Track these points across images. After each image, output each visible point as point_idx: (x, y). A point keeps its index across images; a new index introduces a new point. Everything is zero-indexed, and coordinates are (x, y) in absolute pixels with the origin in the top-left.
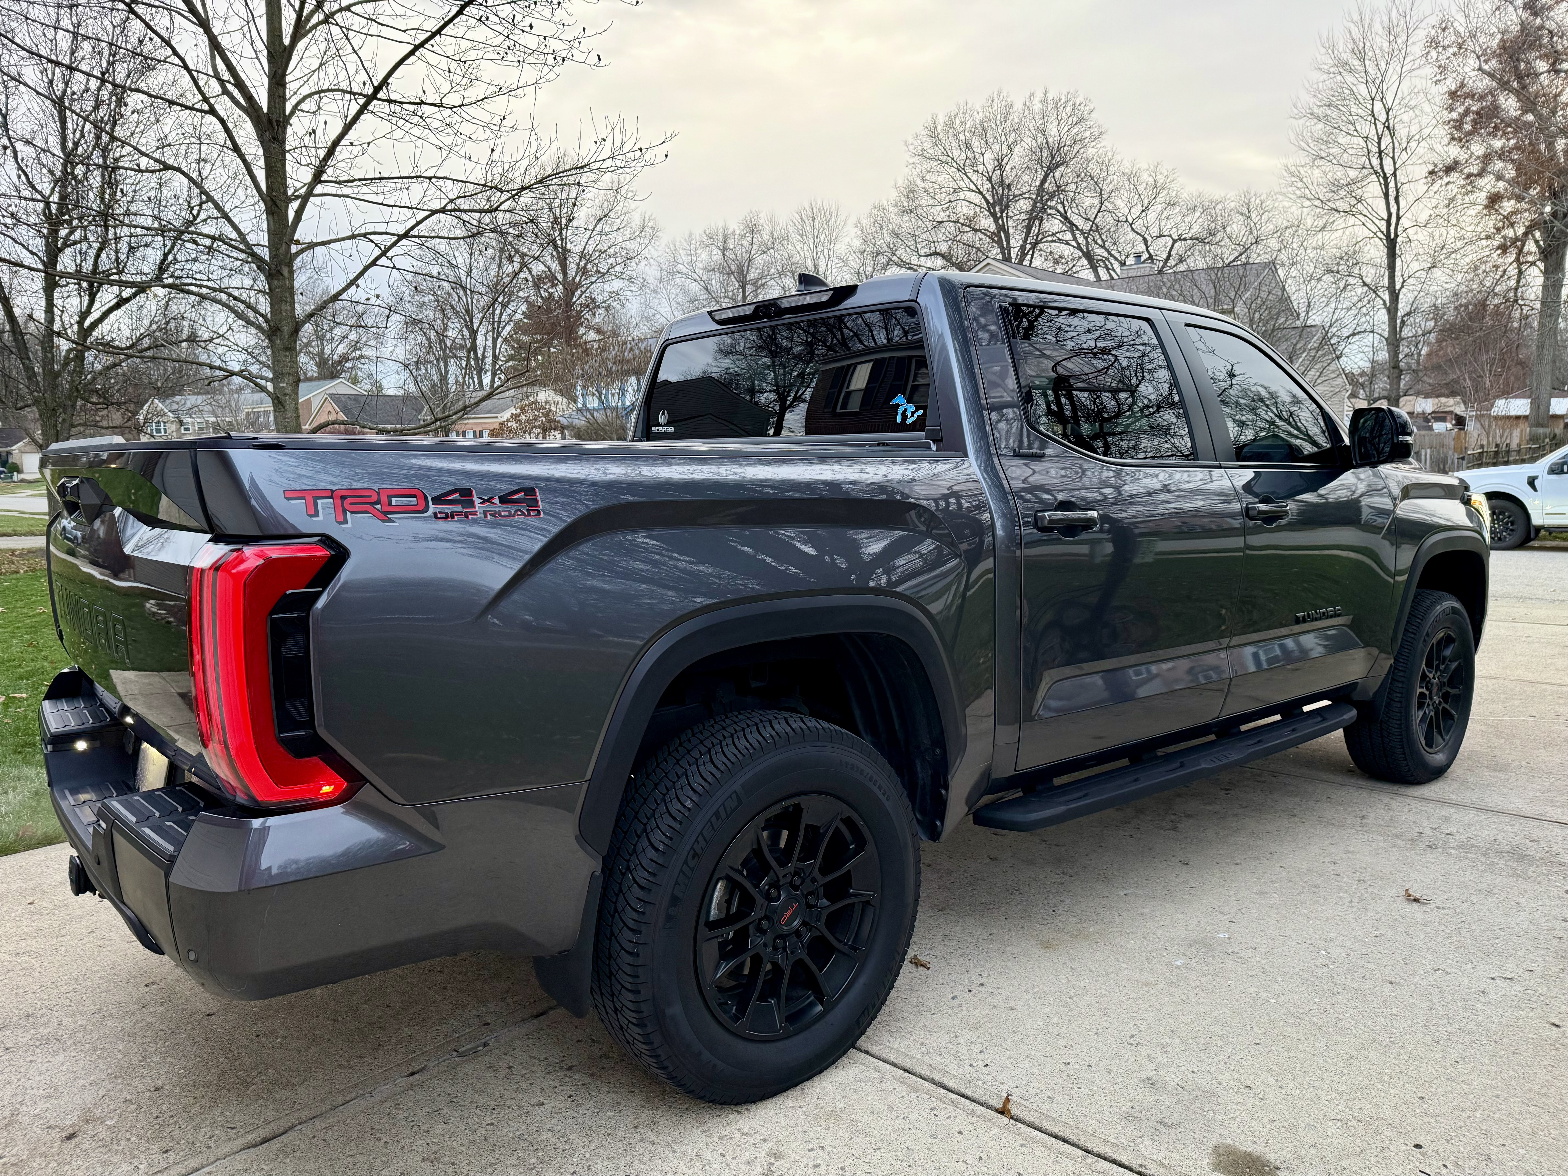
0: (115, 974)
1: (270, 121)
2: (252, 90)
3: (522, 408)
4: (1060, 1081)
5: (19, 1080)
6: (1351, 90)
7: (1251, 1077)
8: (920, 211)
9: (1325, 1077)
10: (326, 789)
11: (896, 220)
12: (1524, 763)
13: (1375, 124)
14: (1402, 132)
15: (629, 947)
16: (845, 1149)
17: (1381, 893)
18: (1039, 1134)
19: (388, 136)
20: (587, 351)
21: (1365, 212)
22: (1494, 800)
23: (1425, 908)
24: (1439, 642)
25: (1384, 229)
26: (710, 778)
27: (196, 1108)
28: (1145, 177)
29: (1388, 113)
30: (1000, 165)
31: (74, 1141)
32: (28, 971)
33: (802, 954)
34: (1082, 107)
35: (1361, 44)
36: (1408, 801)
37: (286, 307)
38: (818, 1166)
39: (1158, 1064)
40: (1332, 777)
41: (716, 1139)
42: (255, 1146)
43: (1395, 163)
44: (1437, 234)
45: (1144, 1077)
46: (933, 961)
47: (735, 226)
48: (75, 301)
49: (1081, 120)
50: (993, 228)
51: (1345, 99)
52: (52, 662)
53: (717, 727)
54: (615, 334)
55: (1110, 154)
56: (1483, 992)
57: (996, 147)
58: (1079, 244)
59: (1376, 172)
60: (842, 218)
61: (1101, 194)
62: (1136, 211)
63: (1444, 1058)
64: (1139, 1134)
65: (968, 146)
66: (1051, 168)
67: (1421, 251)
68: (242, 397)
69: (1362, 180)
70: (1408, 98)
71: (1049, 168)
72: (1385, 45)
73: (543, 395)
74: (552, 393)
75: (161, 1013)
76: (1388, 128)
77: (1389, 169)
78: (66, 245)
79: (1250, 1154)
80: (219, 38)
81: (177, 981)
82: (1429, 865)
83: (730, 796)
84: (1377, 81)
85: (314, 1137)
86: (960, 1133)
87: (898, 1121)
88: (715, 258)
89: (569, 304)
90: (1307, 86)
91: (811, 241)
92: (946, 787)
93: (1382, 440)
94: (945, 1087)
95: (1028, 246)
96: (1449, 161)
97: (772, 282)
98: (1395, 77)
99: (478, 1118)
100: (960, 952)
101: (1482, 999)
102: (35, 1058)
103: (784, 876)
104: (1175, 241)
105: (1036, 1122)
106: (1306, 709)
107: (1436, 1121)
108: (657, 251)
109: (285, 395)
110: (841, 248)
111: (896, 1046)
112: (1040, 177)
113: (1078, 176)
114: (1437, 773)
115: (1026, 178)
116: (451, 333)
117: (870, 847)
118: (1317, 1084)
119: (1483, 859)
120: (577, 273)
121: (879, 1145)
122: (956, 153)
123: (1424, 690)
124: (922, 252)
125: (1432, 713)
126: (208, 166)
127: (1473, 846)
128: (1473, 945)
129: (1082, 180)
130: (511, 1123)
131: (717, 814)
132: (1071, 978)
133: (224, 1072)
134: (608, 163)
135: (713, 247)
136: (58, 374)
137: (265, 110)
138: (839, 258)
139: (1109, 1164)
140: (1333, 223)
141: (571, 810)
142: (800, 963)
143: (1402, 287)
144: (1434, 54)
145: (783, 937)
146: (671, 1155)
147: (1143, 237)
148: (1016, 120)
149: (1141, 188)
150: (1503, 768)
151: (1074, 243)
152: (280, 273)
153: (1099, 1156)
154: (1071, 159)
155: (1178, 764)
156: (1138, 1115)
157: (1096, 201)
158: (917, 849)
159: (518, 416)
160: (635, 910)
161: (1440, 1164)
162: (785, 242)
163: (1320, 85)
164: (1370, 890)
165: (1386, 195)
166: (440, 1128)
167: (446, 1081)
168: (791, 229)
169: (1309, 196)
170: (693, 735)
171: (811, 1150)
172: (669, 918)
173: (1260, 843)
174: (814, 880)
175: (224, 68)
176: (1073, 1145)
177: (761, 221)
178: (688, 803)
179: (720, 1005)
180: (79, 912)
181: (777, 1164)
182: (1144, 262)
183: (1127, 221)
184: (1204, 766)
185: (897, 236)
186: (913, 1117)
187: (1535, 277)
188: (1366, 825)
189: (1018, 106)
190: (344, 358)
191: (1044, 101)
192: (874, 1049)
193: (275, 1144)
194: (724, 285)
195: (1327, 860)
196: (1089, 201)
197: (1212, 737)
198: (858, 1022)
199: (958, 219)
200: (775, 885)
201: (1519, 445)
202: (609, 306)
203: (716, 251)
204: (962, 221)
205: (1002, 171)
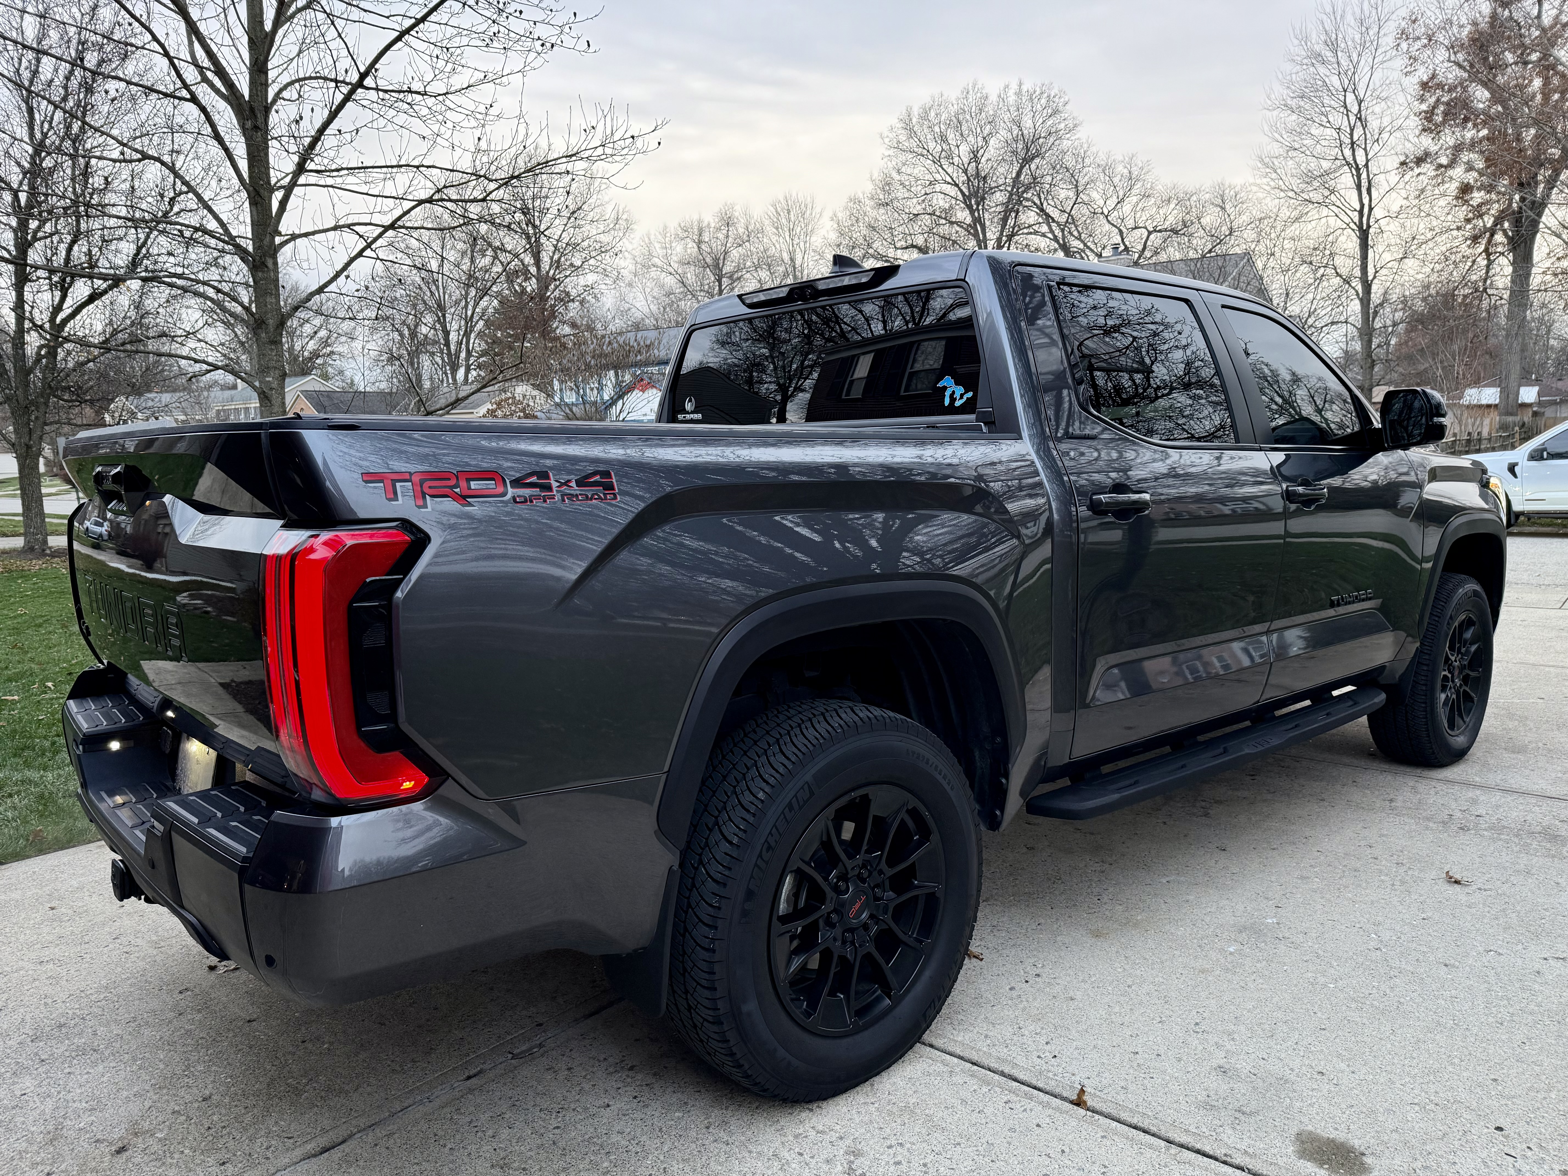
0: (146, 981)
1: (252, 109)
2: (233, 77)
3: (499, 404)
4: (1131, 1071)
5: (59, 1093)
6: (1324, 81)
7: (1322, 1063)
8: (896, 204)
9: (1396, 1061)
10: (407, 785)
11: (872, 213)
12: (1540, 745)
13: (1347, 115)
14: (1374, 124)
15: (705, 943)
16: (925, 1145)
17: (1421, 875)
18: (1119, 1125)
19: (370, 125)
20: (564, 346)
21: (1338, 203)
22: (1516, 781)
23: (1467, 890)
24: (1461, 625)
25: (1356, 220)
26: (781, 769)
27: (248, 1118)
28: (1120, 169)
29: (1360, 106)
30: (975, 156)
31: (125, 1155)
32: (54, 980)
33: (870, 947)
34: (1056, 99)
35: (1334, 36)
36: (1433, 783)
37: (271, 300)
38: (898, 1163)
39: (1227, 1051)
40: (1356, 762)
41: (791, 1138)
42: (315, 1156)
43: (1367, 155)
44: (1408, 224)
45: (1215, 1065)
46: (985, 952)
47: (710, 219)
48: (47, 296)
49: (1056, 112)
50: (969, 220)
51: (1318, 90)
52: (40, 664)
53: (781, 717)
54: (590, 328)
55: (1085, 146)
56: (1538, 973)
57: (971, 139)
58: (1055, 237)
59: (1348, 164)
60: (817, 210)
61: (1076, 186)
62: (1111, 203)
63: (1510, 1040)
64: (1220, 1123)
65: (944, 139)
66: (1027, 161)
67: (1393, 242)
68: (212, 395)
69: (1335, 171)
70: (1380, 90)
71: (1024, 159)
72: (1357, 37)
73: (522, 390)
74: (529, 388)
75: (200, 1021)
76: (1360, 119)
77: (1361, 160)
78: (35, 239)
79: (1333, 1141)
80: (198, 24)
81: (212, 987)
82: (1464, 847)
83: (802, 788)
84: (1350, 73)
85: (376, 1145)
86: (1038, 1125)
87: (975, 1114)
88: (689, 251)
89: (543, 298)
90: (1280, 76)
91: (787, 234)
92: (1007, 776)
93: (1411, 422)
94: (1016, 1080)
95: (1004, 239)
96: (1420, 153)
97: (748, 275)
98: (1367, 68)
99: (544, 1120)
100: (1011, 942)
101: (1538, 980)
102: (73, 1070)
103: (853, 869)
104: (1150, 233)
105: (1114, 1113)
106: (1335, 693)
107: (1513, 1103)
108: (632, 245)
109: (271, 389)
110: (817, 241)
111: (960, 1039)
112: (1016, 167)
113: (1054, 168)
114: (1458, 755)
115: (1001, 170)
116: (424, 330)
117: (935, 837)
118: (1388, 1068)
119: (1516, 840)
120: (551, 266)
121: (958, 1140)
122: (931, 145)
123: (1446, 673)
124: (898, 245)
125: (1454, 696)
126: (182, 157)
127: (1504, 827)
128: (1520, 926)
129: (1057, 172)
130: (578, 1126)
131: (790, 806)
132: (1127, 967)
133: (273, 1080)
134: (600, 151)
135: (688, 240)
136: (31, 371)
137: (247, 98)
138: (814, 251)
139: (1194, 1155)
140: (1307, 213)
141: (651, 803)
142: (868, 956)
143: (1375, 277)
144: (1404, 46)
145: (852, 930)
146: (747, 1155)
147: (1118, 229)
148: (991, 112)
149: (1116, 180)
150: (1520, 750)
151: (1050, 235)
152: (264, 264)
153: (1182, 1146)
154: (1045, 153)
155: (1221, 750)
156: (1216, 1104)
157: (1072, 194)
158: (979, 840)
159: (494, 411)
160: (711, 905)
161: (1524, 1146)
162: (760, 235)
163: (1294, 76)
164: (1410, 873)
165: (1359, 187)
166: (505, 1133)
167: (505, 1084)
168: (767, 222)
169: (1283, 187)
170: (758, 726)
171: (890, 1147)
172: (745, 913)
173: (1293, 827)
174: (881, 872)
175: (204, 55)
176: (1154, 1135)
177: (736, 214)
178: (761, 795)
179: (792, 1000)
180: (100, 918)
181: (857, 1162)
182: (1120, 254)
183: (1102, 213)
184: (1247, 751)
185: (874, 229)
186: (989, 1111)
187: (1504, 268)
188: (1396, 808)
189: (993, 98)
190: (316, 355)
191: (1019, 94)
192: (938, 1043)
193: (336, 1154)
194: (701, 278)
195: (1363, 843)
196: (1064, 193)
197: (1248, 723)
198: (924, 1015)
199: (934, 211)
200: (843, 877)
201: (1490, 434)
202: (584, 299)
203: (691, 244)
204: (938, 213)
205: (978, 163)
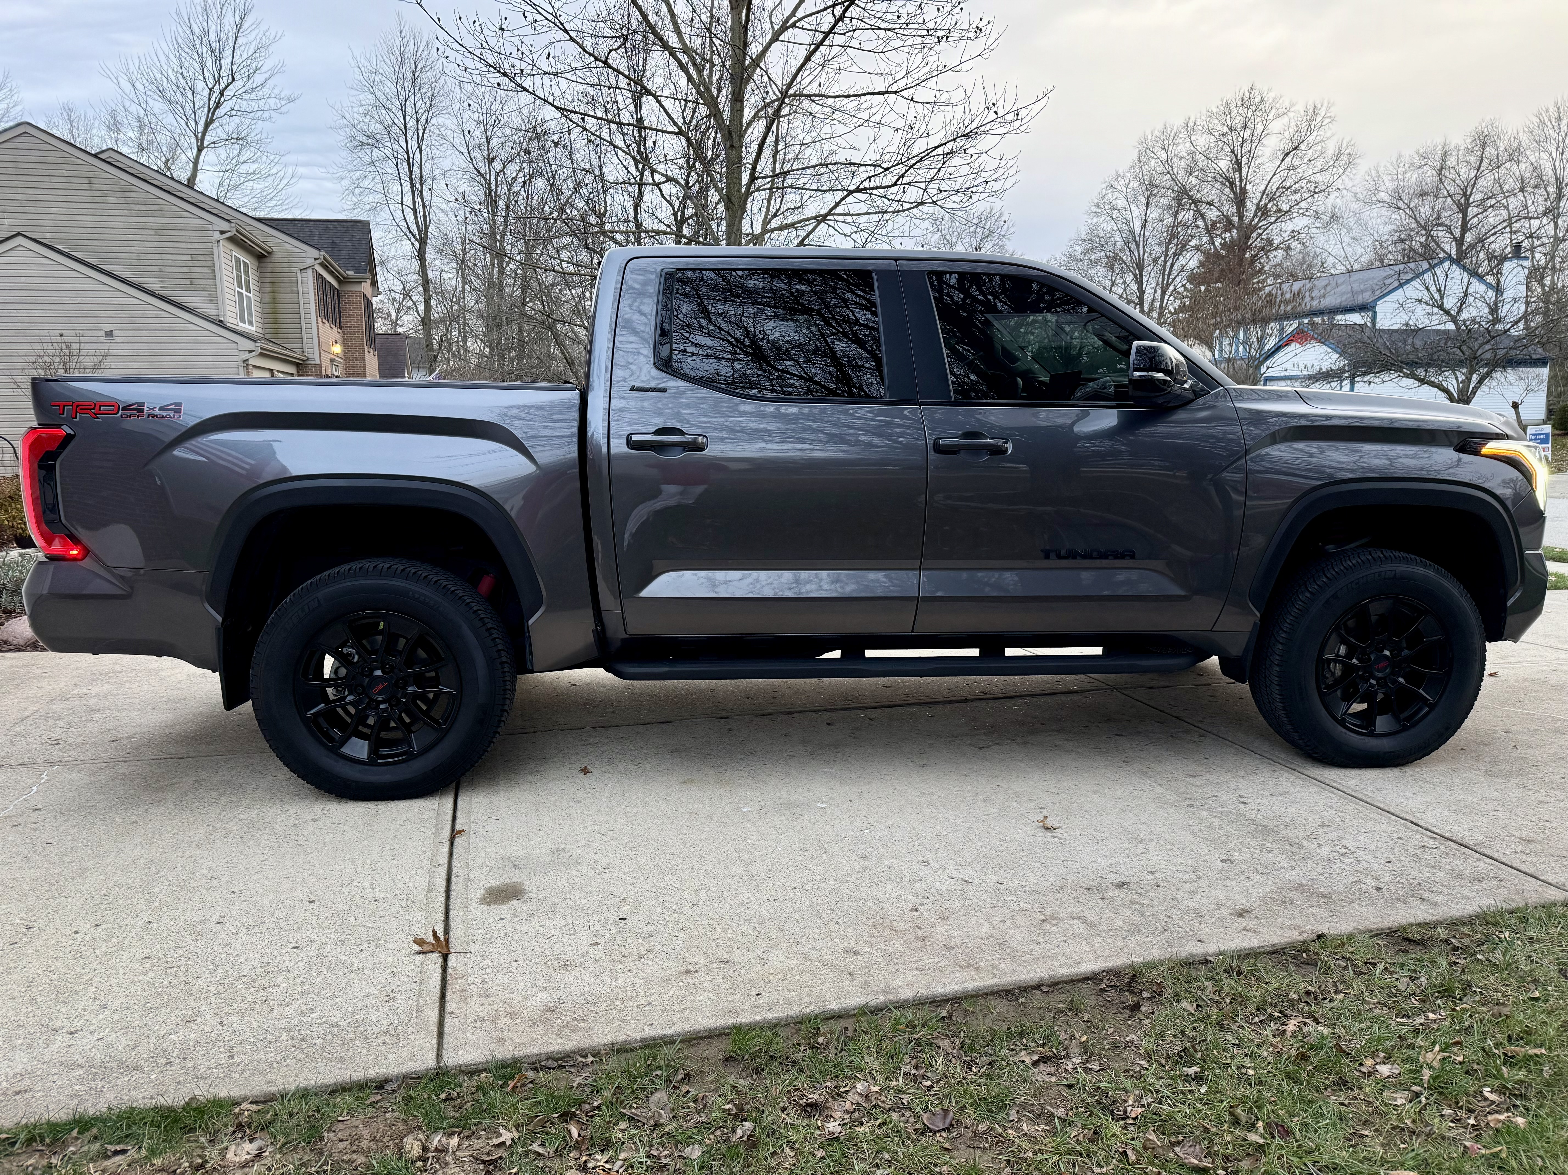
18: (447, 850)
46: (597, 772)
47: (1460, 140)
83: (313, 600)
88: (1427, 180)
89: (1243, 249)
94: (453, 822)
100: (626, 772)
103: (373, 662)
105: (457, 846)
108: (1353, 180)
111: (475, 800)
120: (1255, 214)
131: (303, 609)
135: (1427, 168)
174: (400, 670)
177: (1497, 131)
178: (288, 599)
179: (322, 730)
192: (463, 798)
202: (1288, 245)
203: (1430, 172)
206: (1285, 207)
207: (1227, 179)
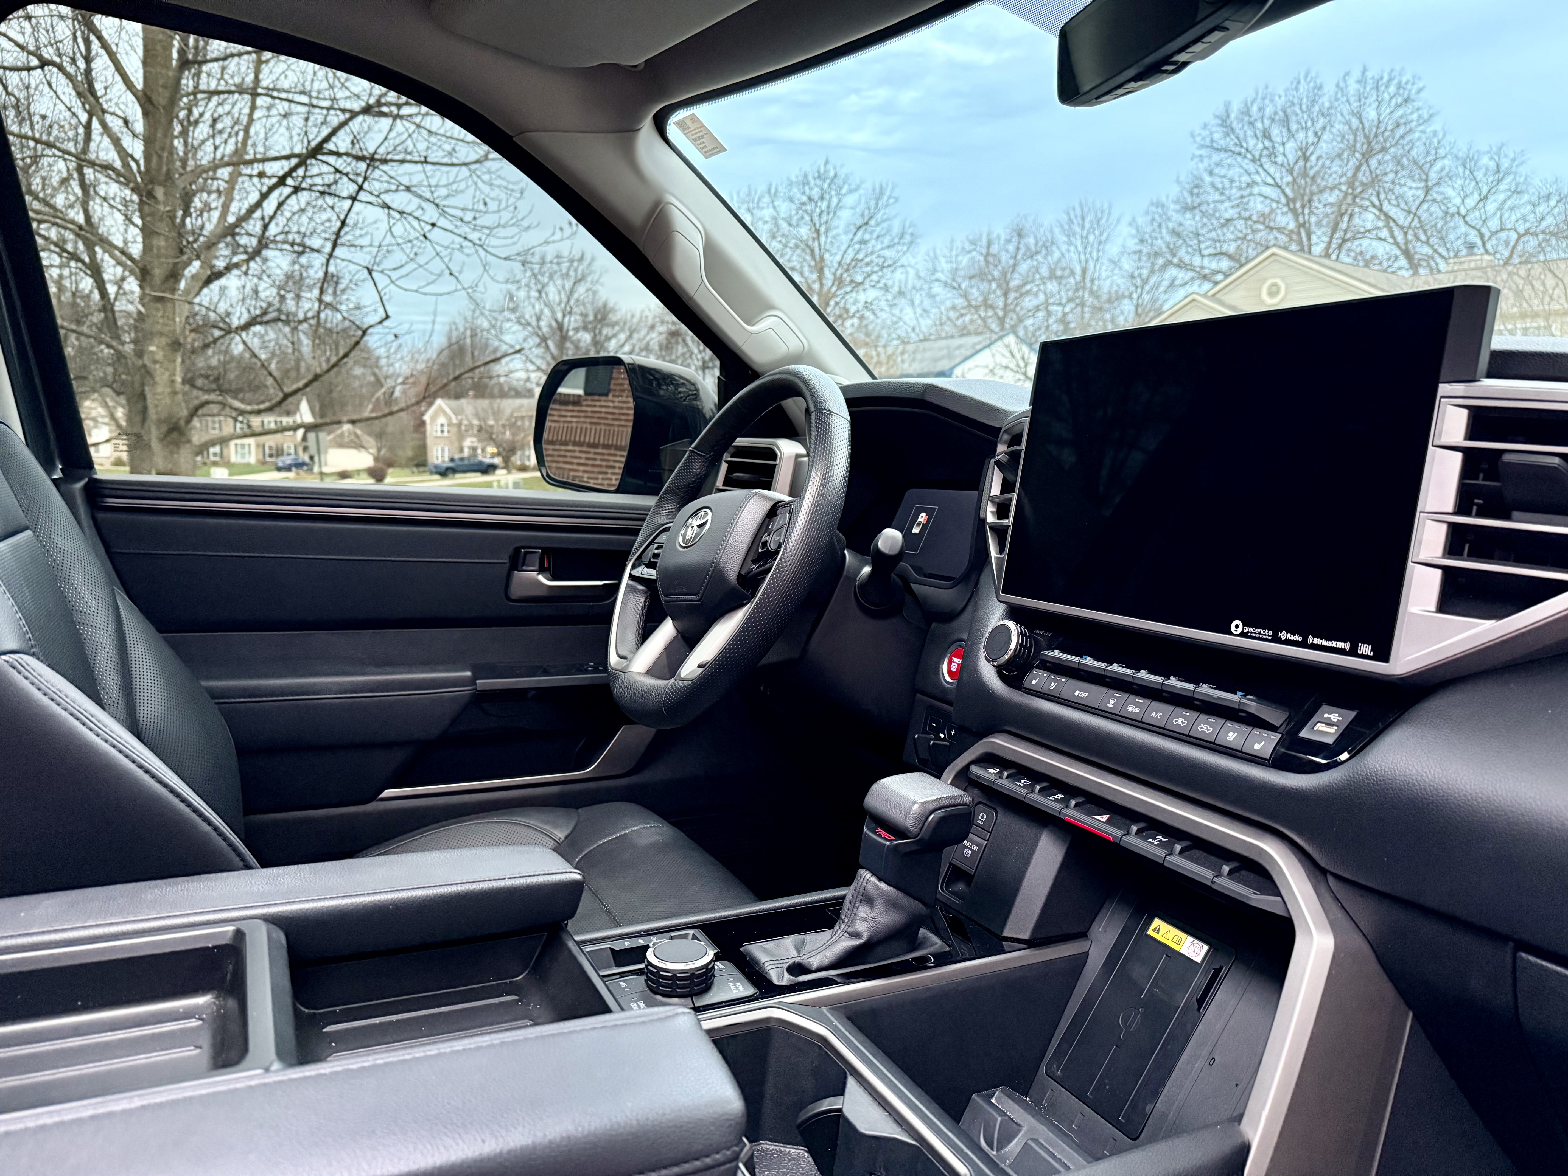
8: (1205, 208)
11: (1177, 217)
28: (1485, 160)
30: (1304, 154)
34: (1409, 86)
47: (1001, 230)
49: (1407, 101)
50: (1292, 226)
55: (1440, 134)
57: (1301, 135)
58: (1396, 241)
60: (1115, 215)
61: (1427, 183)
62: (1471, 202)
65: (1267, 135)
66: (1367, 156)
71: (1363, 156)
88: (976, 264)
91: (1081, 242)
95: (1333, 246)
104: (1520, 236)
110: (1113, 250)
112: (1353, 167)
113: (1400, 164)
115: (1335, 168)
120: (833, 282)
122: (1251, 143)
124: (1206, 252)
129: (1404, 169)
135: (976, 253)
138: (1110, 260)
147: (1479, 231)
148: (1327, 104)
149: (1479, 175)
151: (1391, 241)
154: (1391, 146)
157: (1421, 193)
162: (1051, 245)
168: (1058, 231)
177: (1029, 225)
183: (1459, 213)
185: (1178, 235)
189: (1329, 89)
191: (1362, 81)
196: (1412, 192)
199: (1250, 216)
203: (978, 257)
204: (1255, 218)
205: (1306, 159)
206: (859, 278)
207: (807, 246)
